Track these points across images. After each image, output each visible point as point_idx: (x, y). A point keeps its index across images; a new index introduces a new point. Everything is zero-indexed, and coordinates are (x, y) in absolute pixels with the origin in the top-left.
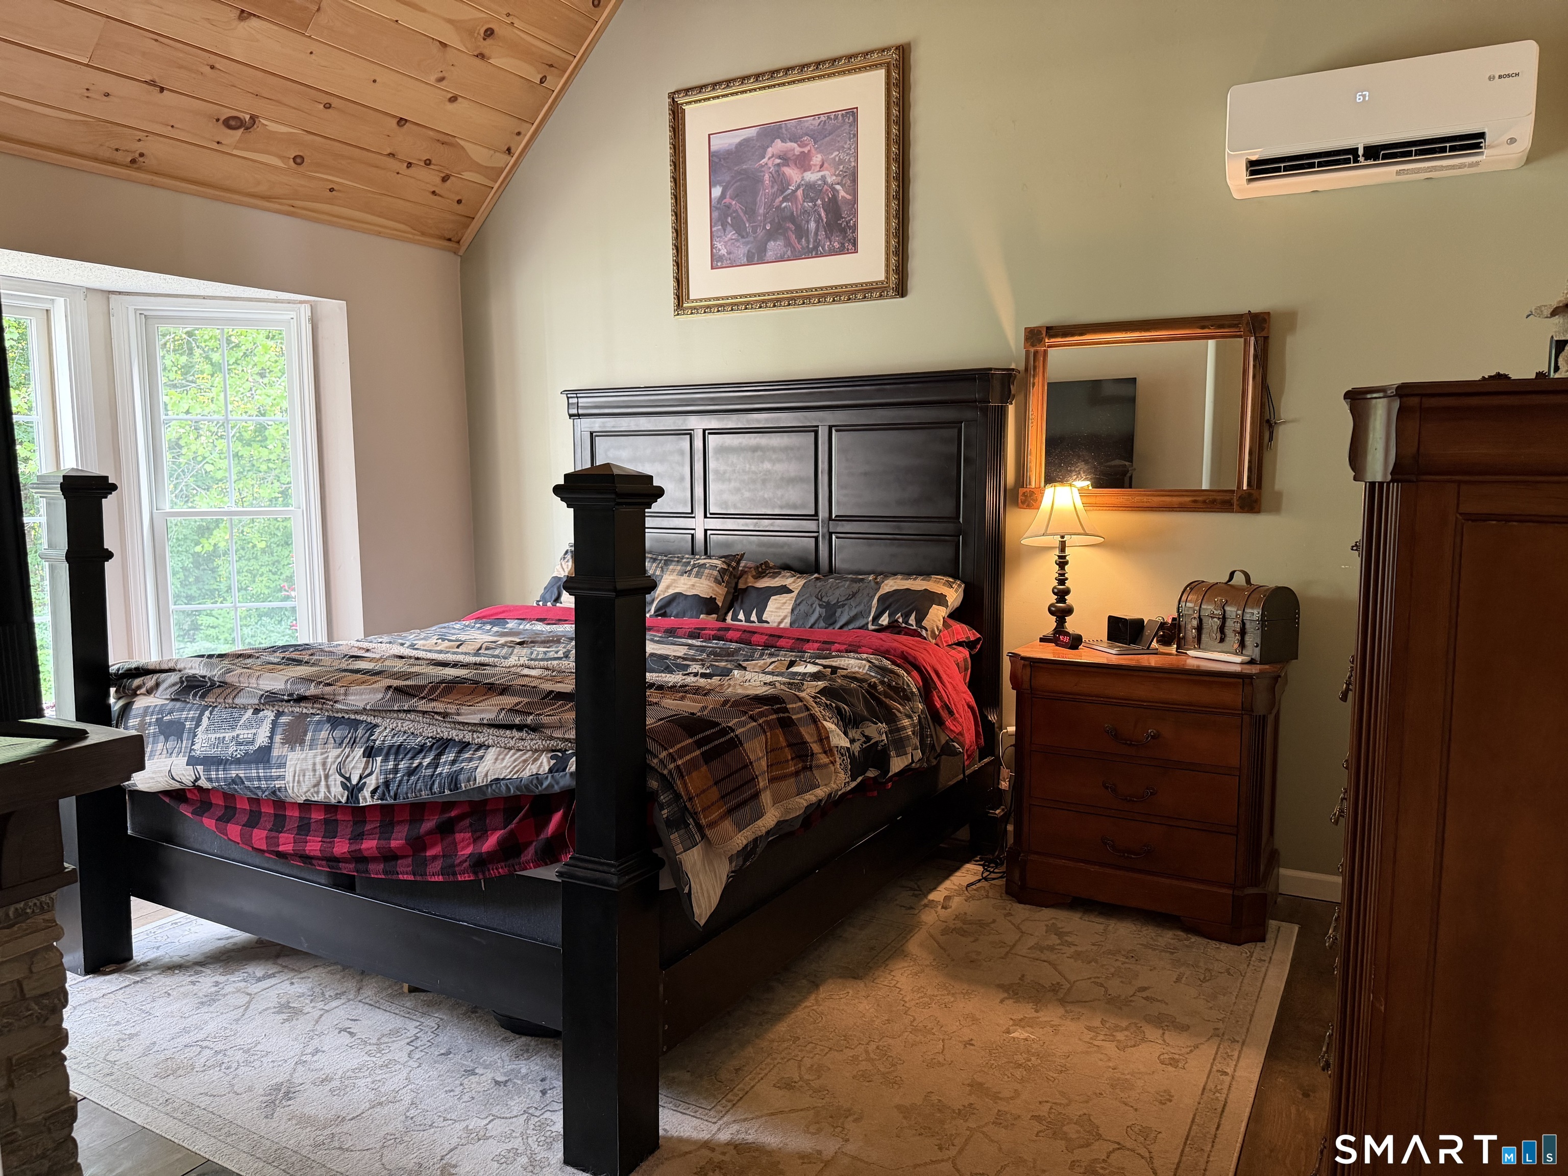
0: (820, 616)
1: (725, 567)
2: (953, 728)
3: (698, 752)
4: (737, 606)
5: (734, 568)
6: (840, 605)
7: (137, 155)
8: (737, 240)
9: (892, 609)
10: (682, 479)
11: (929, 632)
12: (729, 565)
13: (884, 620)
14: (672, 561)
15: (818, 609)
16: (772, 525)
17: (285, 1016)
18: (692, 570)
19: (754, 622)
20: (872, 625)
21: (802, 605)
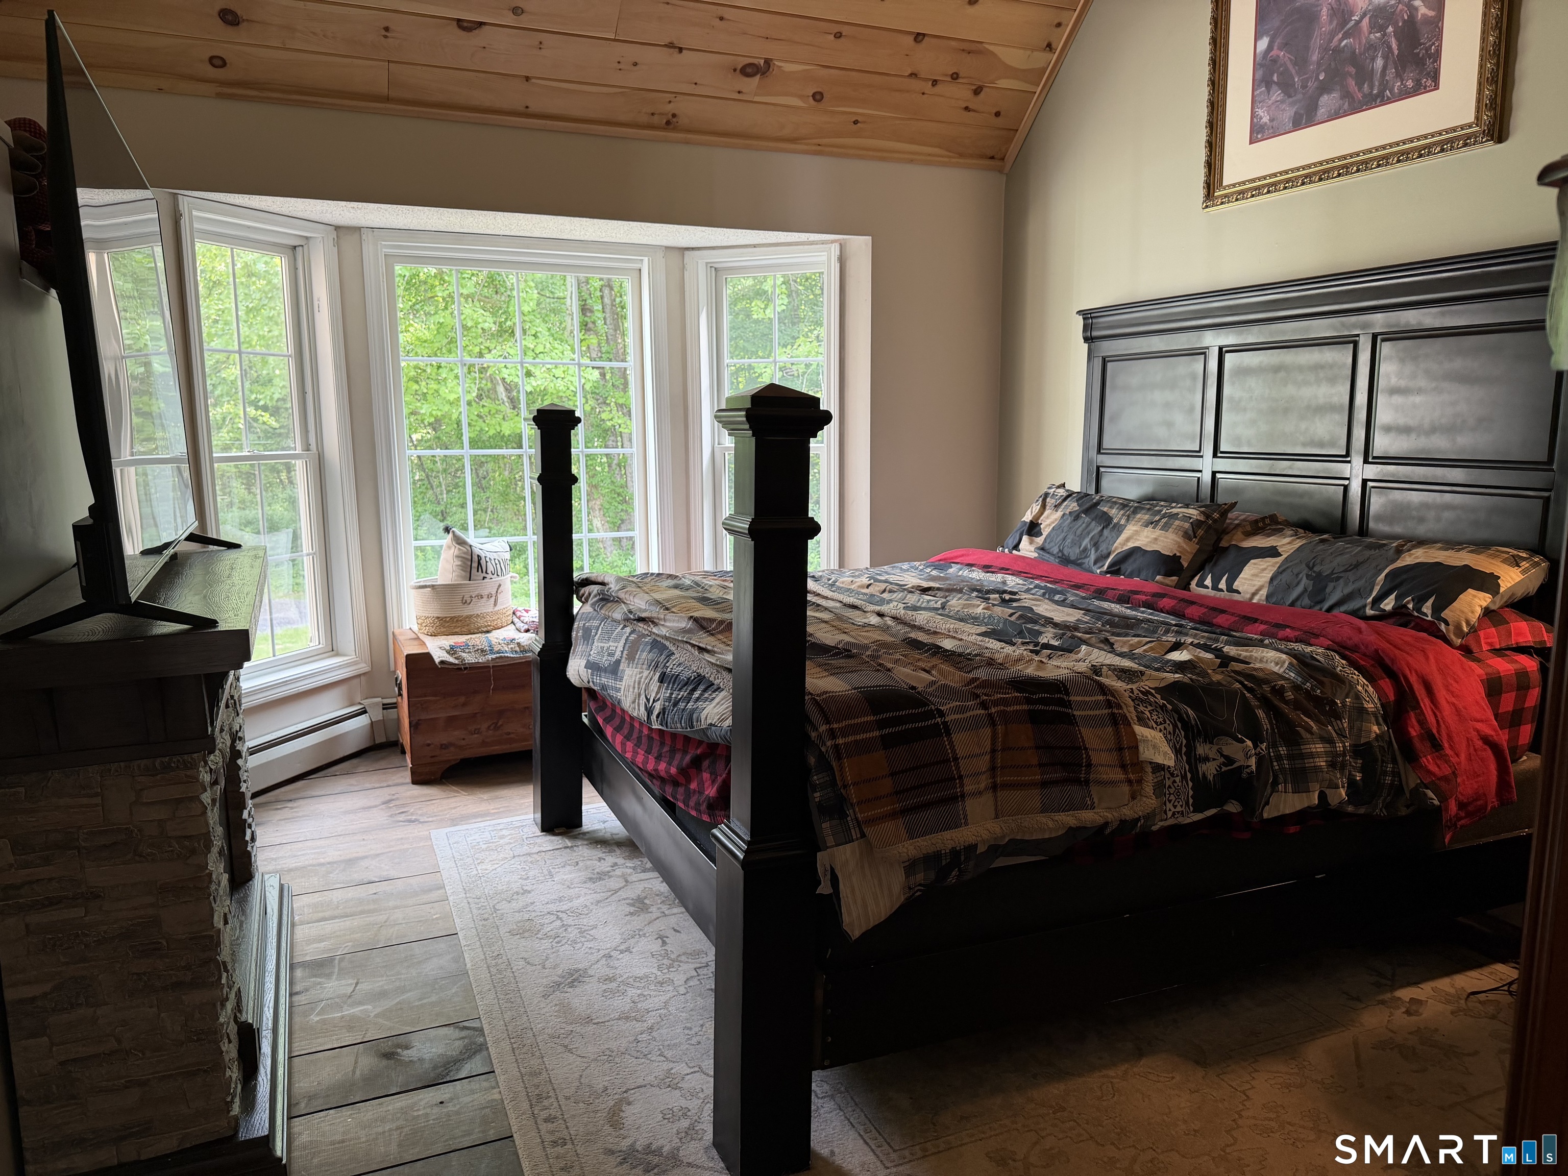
0: (1305, 590)
1: (1202, 518)
2: (1433, 768)
3: (876, 733)
4: (1207, 568)
5: (1215, 521)
6: (1334, 578)
7: (670, 117)
8: (1282, 102)
9: (1403, 589)
10: (1192, 409)
11: (1451, 627)
12: (1208, 516)
13: (1388, 604)
14: (1143, 508)
15: (1304, 580)
16: (1290, 468)
17: (632, 909)
18: (1160, 519)
19: (1222, 590)
20: (1372, 609)
21: (1284, 575)
